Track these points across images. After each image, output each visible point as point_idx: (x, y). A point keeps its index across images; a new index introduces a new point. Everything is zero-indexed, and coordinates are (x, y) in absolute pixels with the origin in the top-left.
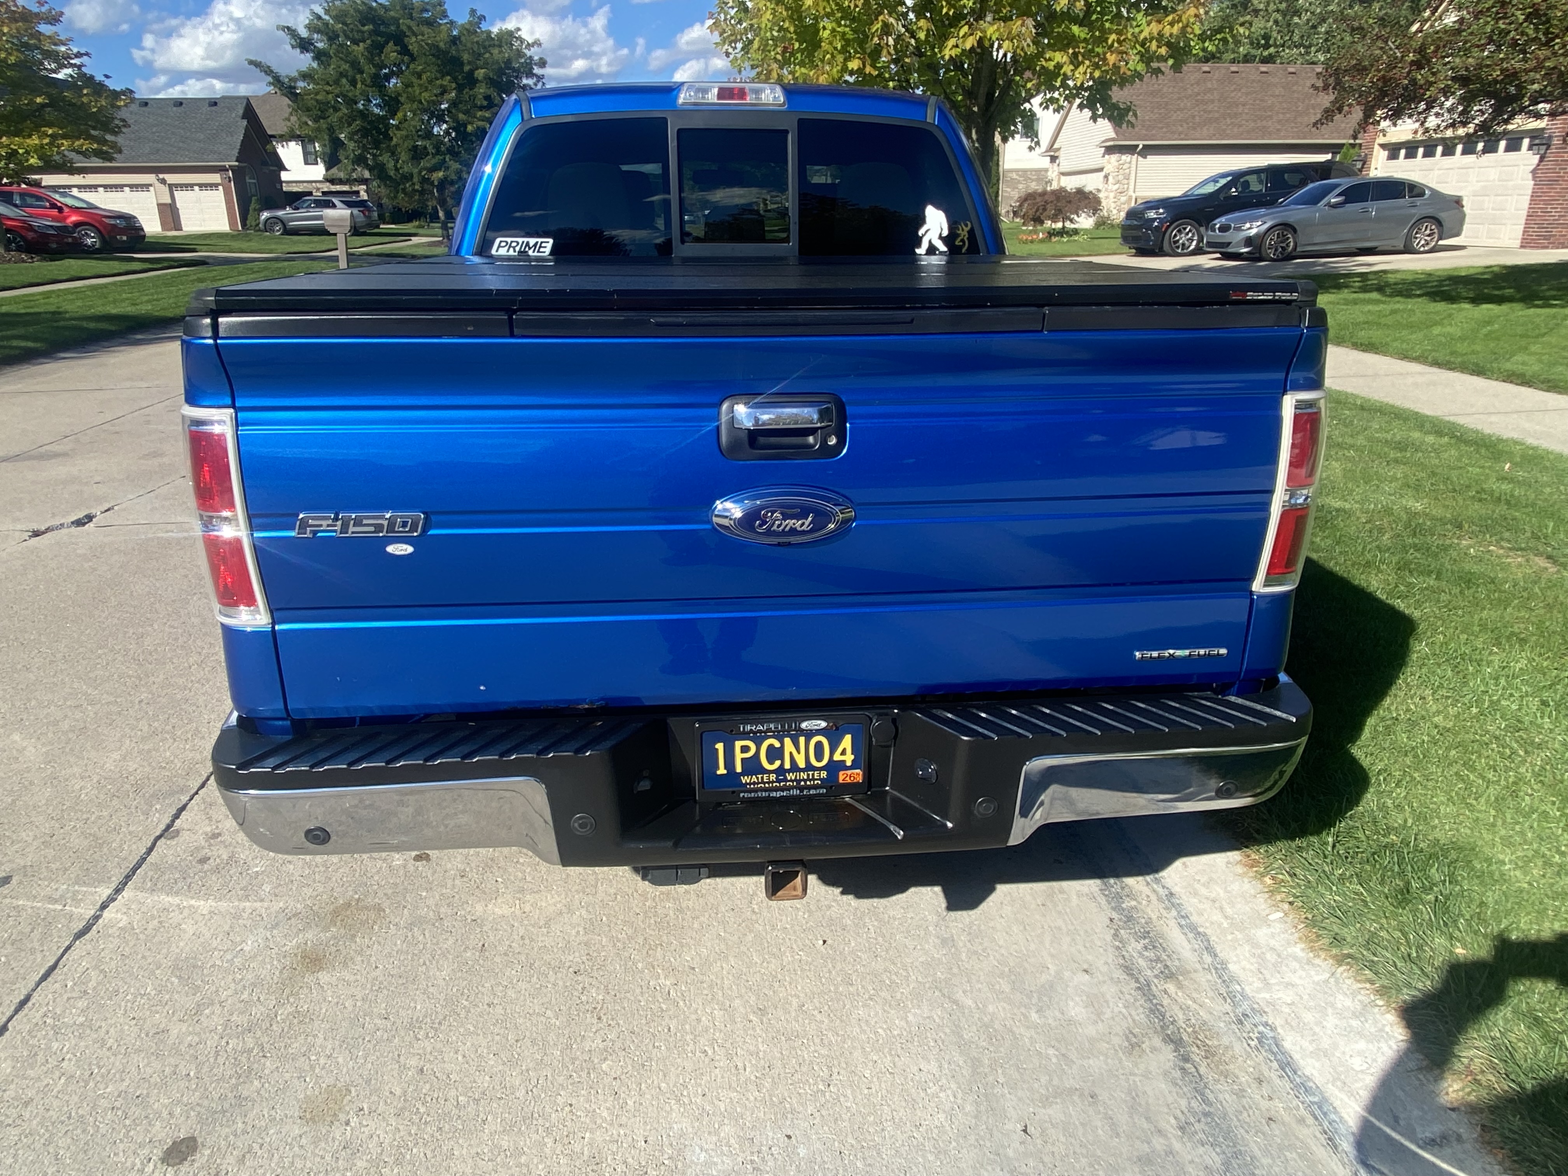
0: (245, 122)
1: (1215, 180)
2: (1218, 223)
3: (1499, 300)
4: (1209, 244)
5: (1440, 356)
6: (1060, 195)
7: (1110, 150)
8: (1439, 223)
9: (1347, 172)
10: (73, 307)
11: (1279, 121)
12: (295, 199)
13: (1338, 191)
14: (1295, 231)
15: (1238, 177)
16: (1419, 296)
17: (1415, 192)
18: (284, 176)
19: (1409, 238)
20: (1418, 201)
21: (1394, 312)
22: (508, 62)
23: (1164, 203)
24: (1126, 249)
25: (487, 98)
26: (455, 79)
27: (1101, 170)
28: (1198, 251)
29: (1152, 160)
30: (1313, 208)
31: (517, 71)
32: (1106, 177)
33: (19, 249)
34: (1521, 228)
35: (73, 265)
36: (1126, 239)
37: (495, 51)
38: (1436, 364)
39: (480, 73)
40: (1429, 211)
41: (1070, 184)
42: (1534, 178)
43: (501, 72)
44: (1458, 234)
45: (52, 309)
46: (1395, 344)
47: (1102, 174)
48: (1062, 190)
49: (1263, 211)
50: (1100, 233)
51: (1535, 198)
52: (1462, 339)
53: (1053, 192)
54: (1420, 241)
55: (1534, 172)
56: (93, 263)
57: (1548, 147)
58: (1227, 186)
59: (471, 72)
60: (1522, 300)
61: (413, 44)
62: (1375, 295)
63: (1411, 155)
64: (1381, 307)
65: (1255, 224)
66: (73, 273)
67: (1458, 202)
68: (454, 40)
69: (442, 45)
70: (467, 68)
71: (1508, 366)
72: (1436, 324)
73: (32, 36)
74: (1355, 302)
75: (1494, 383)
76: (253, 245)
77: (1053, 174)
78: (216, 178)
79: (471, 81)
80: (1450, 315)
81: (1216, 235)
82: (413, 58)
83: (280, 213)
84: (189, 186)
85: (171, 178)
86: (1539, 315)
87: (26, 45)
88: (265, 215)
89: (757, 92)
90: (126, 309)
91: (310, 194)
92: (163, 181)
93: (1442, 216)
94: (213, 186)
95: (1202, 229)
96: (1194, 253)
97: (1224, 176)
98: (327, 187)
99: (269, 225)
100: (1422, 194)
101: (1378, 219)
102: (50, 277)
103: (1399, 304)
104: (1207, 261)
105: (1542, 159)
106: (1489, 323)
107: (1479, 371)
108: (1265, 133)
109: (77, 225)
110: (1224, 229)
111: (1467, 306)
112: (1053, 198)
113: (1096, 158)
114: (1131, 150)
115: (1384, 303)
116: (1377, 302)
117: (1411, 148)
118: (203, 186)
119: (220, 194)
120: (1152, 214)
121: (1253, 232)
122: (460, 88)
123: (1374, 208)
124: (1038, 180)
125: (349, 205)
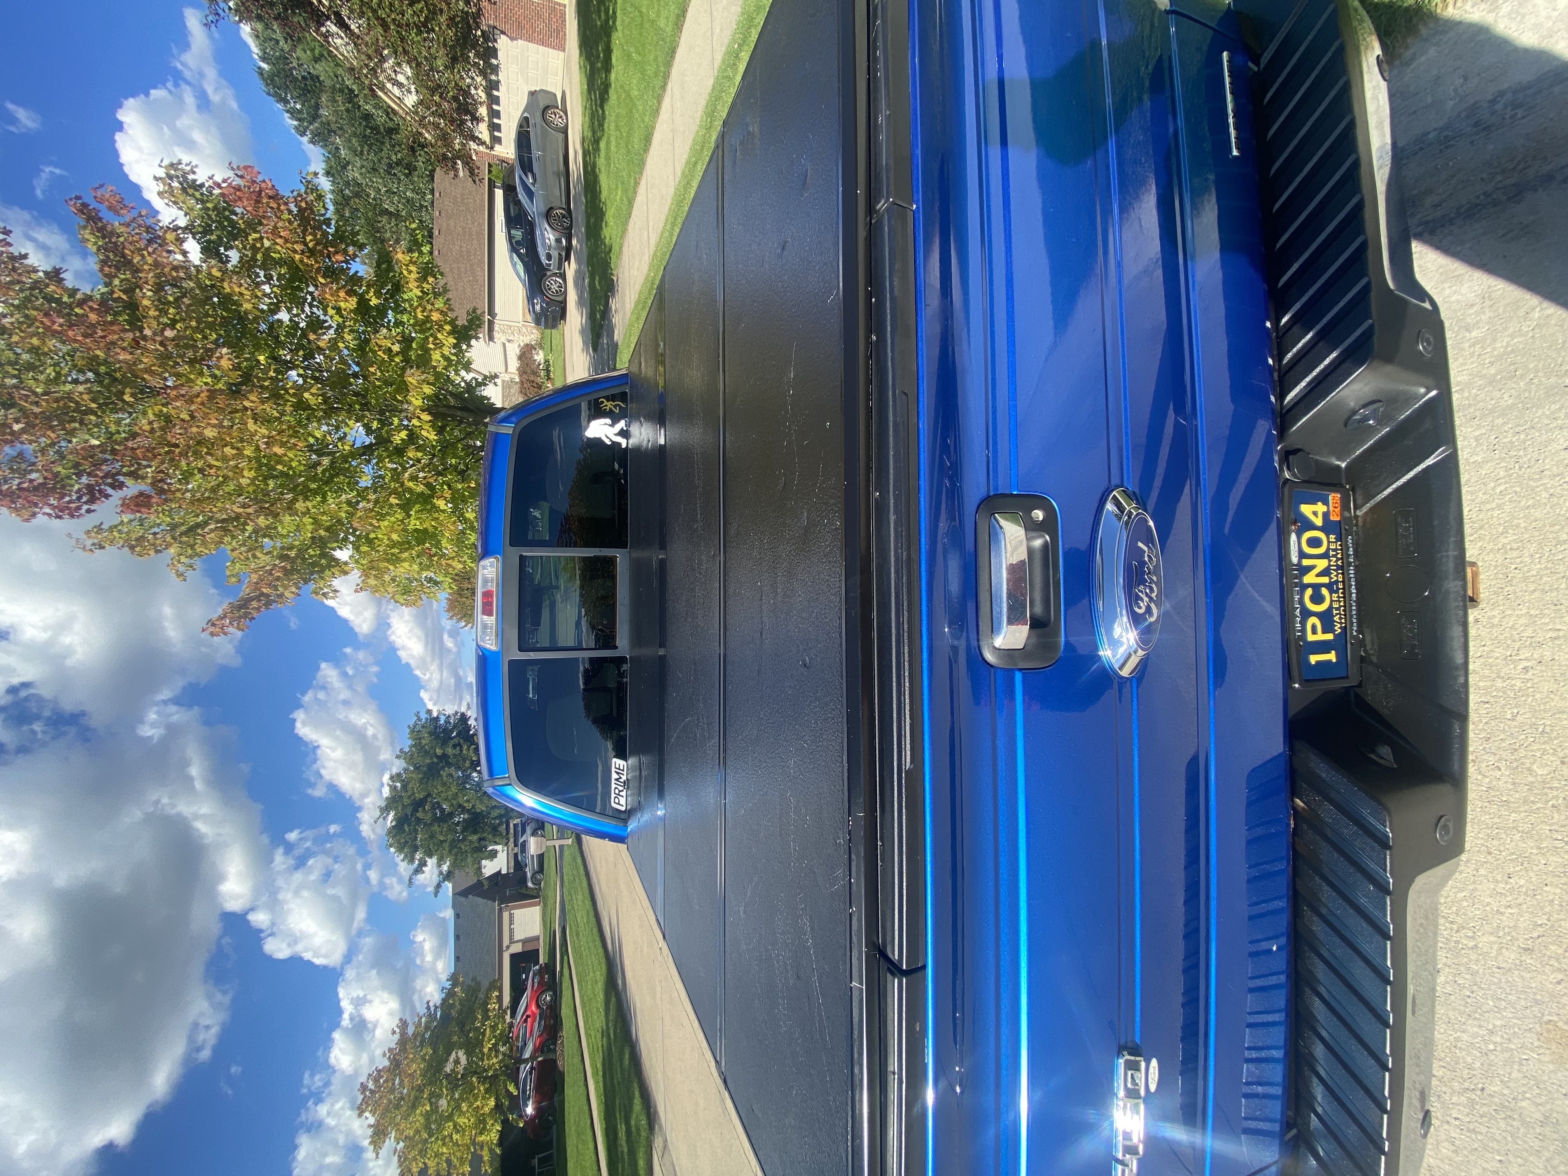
0: (470, 896)
1: (514, 265)
2: (544, 261)
3: (608, 52)
4: (559, 268)
5: (658, 83)
6: (522, 371)
7: (491, 338)
8: (547, 108)
9: (511, 171)
10: (599, 1021)
11: (473, 223)
12: (519, 866)
13: (524, 177)
14: (551, 208)
15: (514, 247)
16: (603, 111)
17: (525, 124)
18: (504, 871)
19: (557, 129)
20: (531, 122)
21: (617, 128)
22: (430, 734)
23: (530, 299)
24: (560, 327)
25: (455, 746)
26: (443, 768)
27: (504, 344)
28: (563, 276)
29: (497, 310)
30: (536, 193)
31: (436, 728)
32: (509, 341)
33: (555, 1044)
34: (551, 50)
35: (565, 1011)
36: (554, 326)
37: (424, 742)
38: (664, 88)
39: (439, 751)
40: (539, 114)
41: (514, 364)
42: (516, 39)
43: (438, 737)
44: (555, 95)
45: (599, 1035)
46: (647, 119)
47: (507, 344)
48: (519, 369)
49: (538, 233)
50: (547, 346)
51: (530, 40)
52: (643, 72)
53: (520, 376)
54: (559, 122)
55: (512, 39)
56: (564, 999)
57: (495, 27)
58: (519, 255)
59: (437, 757)
60: (609, 36)
61: (420, 796)
62: (602, 145)
63: (498, 128)
64: (613, 139)
65: (546, 235)
66: (572, 1014)
67: (532, 94)
68: (417, 768)
69: (420, 776)
70: (435, 760)
71: (669, 29)
72: (628, 95)
73: (415, 1039)
74: (608, 158)
75: (683, 38)
76: (550, 893)
77: (507, 377)
78: (506, 915)
79: (444, 757)
80: (622, 87)
81: (554, 262)
82: (429, 795)
83: (529, 875)
84: (511, 931)
85: (506, 941)
86: (623, 21)
87: (422, 1043)
88: (530, 884)
89: (486, 581)
90: (600, 987)
91: (516, 855)
92: (508, 947)
93: (542, 106)
94: (511, 916)
95: (548, 273)
96: (565, 280)
97: (511, 258)
98: (511, 844)
99: (537, 883)
100: (526, 119)
101: (544, 151)
102: (574, 1028)
103: (610, 124)
104: (571, 269)
105: (503, 33)
106: (629, 56)
107: (672, 52)
108: (480, 233)
109: (538, 1006)
110: (549, 257)
111: (613, 76)
112: (525, 376)
113: (495, 348)
114: (491, 324)
115: (609, 138)
116: (608, 143)
117: (494, 127)
118: (511, 922)
119: (517, 913)
120: (538, 308)
121: (552, 237)
122: (449, 765)
123: (536, 153)
124: (510, 387)
125: (524, 832)
